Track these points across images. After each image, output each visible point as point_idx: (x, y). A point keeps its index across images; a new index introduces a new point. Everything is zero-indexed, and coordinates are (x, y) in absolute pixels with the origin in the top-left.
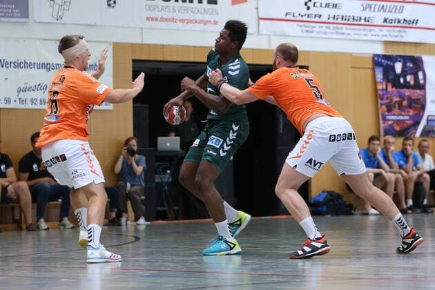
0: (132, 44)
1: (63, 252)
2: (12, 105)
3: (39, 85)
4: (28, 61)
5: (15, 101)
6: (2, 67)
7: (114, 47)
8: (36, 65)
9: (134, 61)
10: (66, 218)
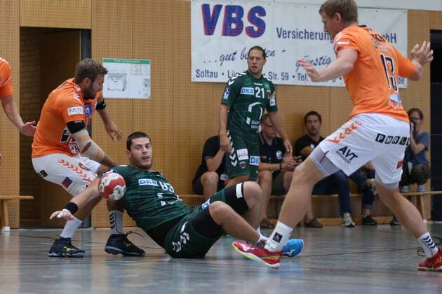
0: (430, 11)
1: (359, 253)
2: (290, 82)
3: (321, 58)
4: (309, 30)
5: (294, 77)
6: (279, 36)
7: (408, 15)
8: (318, 35)
9: (432, 31)
10: (348, 214)
